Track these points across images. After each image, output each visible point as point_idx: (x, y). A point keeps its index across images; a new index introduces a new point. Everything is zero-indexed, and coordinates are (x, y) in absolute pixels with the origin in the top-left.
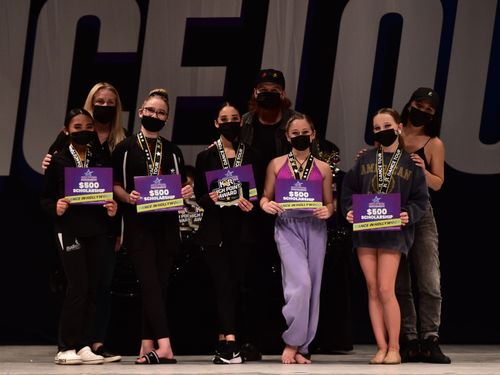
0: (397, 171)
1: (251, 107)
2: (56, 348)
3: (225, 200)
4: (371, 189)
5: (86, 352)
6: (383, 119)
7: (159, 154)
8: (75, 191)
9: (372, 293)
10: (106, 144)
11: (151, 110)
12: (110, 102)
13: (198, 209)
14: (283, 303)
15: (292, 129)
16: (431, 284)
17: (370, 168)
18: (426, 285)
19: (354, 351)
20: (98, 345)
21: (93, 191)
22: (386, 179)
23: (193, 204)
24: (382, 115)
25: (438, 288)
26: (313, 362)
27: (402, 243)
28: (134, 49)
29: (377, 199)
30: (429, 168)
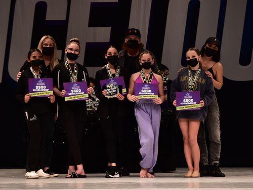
0: (198, 79)
1: (123, 47)
2: (25, 170)
3: (110, 95)
4: (185, 89)
5: (41, 172)
6: (191, 54)
7: (76, 71)
8: (34, 90)
9: (186, 141)
10: (49, 66)
11: (71, 49)
12: (50, 45)
13: (97, 99)
14: (140, 147)
15: (142, 59)
16: (216, 137)
17: (185, 78)
18: (213, 137)
19: (176, 171)
20: (47, 168)
21: (43, 90)
22: (193, 84)
23: (95, 97)
24: (191, 51)
25: (219, 139)
26: (156, 177)
27: (201, 116)
28: (64, 18)
29: (188, 94)
30: (215, 78)
